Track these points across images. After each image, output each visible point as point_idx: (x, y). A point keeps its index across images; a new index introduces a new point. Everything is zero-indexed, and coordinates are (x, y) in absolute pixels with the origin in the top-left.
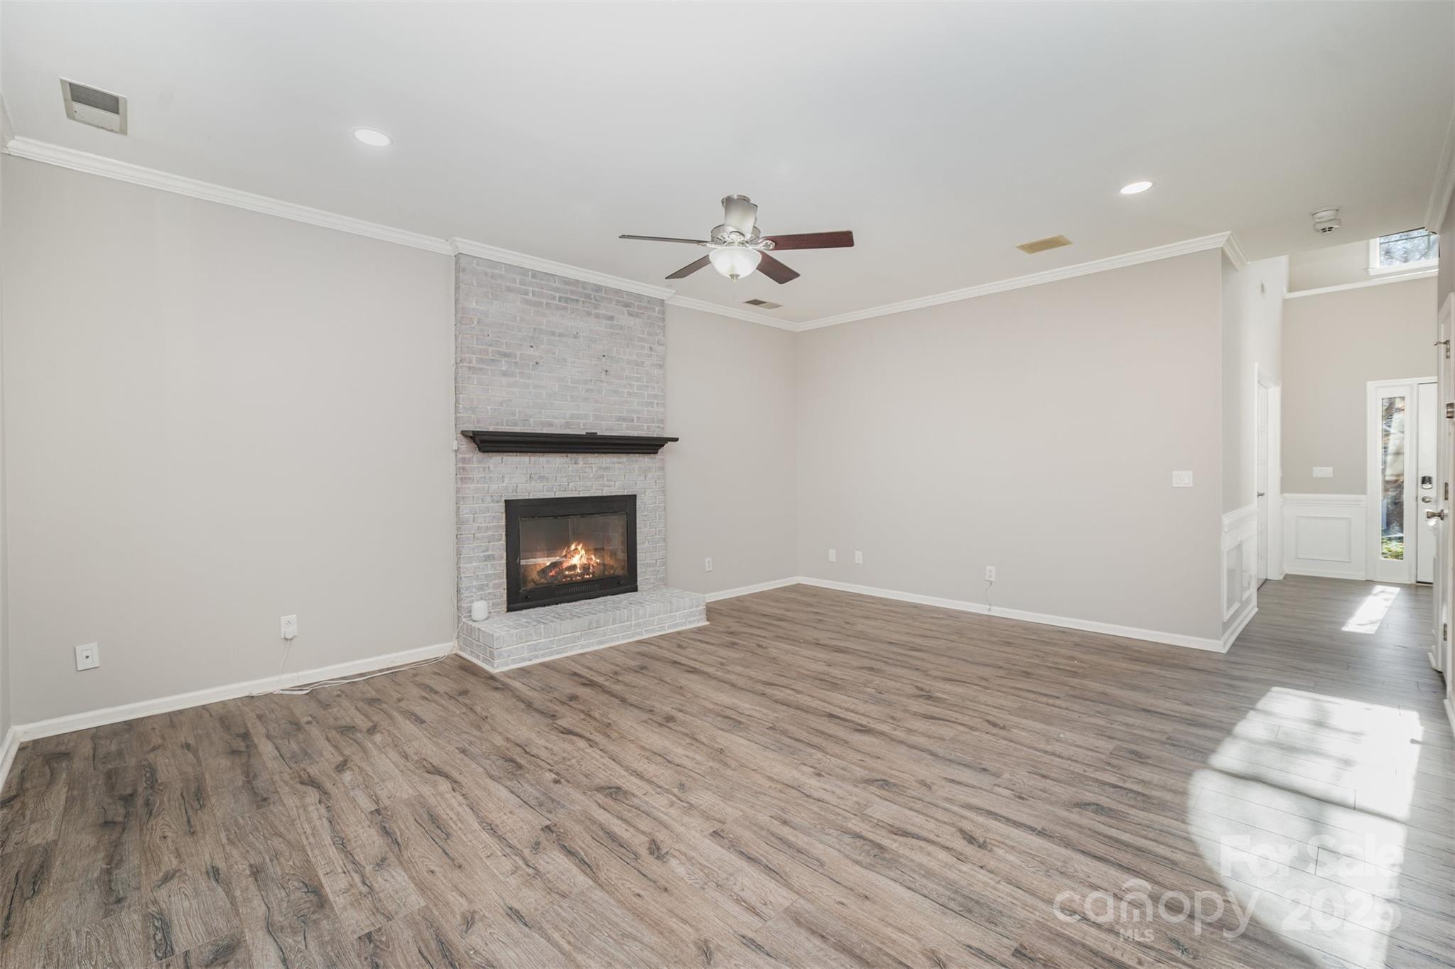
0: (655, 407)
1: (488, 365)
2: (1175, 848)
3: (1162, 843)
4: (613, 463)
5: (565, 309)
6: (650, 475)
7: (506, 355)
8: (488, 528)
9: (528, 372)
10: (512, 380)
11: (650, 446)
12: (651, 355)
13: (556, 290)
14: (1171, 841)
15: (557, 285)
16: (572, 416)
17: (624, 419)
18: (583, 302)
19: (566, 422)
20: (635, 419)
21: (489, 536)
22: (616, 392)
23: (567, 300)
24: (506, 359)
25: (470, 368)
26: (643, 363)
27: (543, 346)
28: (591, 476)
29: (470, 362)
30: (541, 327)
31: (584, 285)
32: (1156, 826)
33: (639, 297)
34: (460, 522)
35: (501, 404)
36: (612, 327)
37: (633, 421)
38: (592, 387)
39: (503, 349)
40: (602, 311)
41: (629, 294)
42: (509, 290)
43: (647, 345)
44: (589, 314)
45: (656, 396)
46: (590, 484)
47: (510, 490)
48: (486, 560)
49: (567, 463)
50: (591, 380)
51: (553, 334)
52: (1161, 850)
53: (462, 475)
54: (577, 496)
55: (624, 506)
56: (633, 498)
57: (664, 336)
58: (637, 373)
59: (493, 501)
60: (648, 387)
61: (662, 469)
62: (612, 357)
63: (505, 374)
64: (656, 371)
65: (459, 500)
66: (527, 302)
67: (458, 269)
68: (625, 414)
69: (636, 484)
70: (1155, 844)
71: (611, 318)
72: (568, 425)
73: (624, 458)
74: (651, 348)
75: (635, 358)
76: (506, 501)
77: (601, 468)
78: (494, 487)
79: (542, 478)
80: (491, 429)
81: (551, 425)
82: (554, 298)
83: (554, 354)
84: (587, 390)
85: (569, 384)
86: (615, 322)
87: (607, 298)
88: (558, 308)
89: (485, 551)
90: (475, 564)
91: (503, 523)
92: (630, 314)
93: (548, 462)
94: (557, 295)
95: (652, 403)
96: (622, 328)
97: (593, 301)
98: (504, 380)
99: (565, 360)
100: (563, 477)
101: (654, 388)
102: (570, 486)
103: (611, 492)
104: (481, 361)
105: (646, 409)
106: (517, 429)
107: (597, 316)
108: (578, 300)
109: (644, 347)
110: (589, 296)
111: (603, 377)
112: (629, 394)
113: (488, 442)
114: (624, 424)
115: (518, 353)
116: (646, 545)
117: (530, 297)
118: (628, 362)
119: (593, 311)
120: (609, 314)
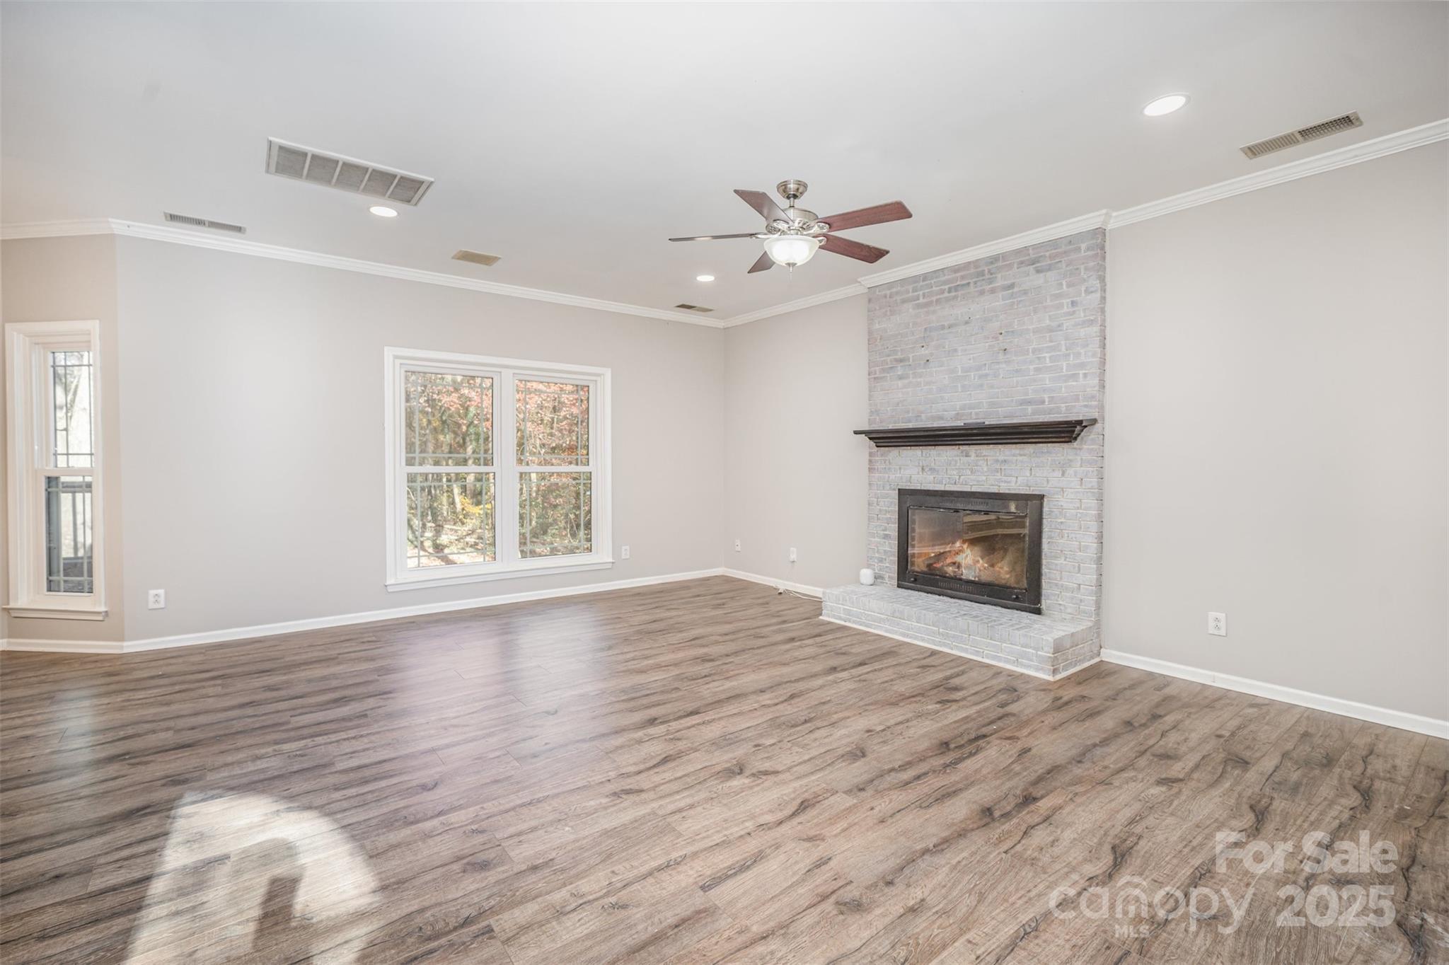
0: (1081, 380)
1: (888, 373)
2: (345, 799)
3: (357, 796)
4: (1014, 455)
5: (955, 298)
6: (1070, 471)
7: (901, 361)
9: (920, 371)
10: (906, 381)
12: (1074, 312)
13: (945, 283)
14: (354, 802)
17: (1029, 402)
18: (975, 283)
19: (958, 414)
20: (1047, 400)
21: (887, 519)
22: (1018, 371)
23: (956, 288)
24: (902, 364)
25: (875, 378)
27: (934, 343)
28: (985, 469)
29: (878, 372)
30: (932, 325)
31: (976, 263)
32: (373, 804)
33: (1054, 244)
34: (870, 505)
35: (899, 404)
36: (1012, 296)
37: (1043, 402)
38: (987, 371)
39: (899, 356)
41: (1034, 247)
42: (904, 301)
43: (1066, 301)
44: (982, 293)
45: (1082, 366)
46: (984, 478)
47: (904, 481)
48: (884, 538)
49: (958, 456)
50: (985, 364)
51: (943, 327)
52: (353, 791)
53: (871, 466)
54: (969, 490)
56: (1040, 498)
58: (1051, 341)
59: (891, 489)
60: (1069, 355)
62: (1013, 332)
63: (901, 378)
64: (1086, 332)
65: (870, 487)
66: (919, 306)
67: (870, 301)
68: (1031, 396)
69: (1048, 481)
70: (360, 792)
71: (1012, 286)
72: (958, 416)
73: (1029, 449)
74: (1073, 303)
76: (899, 492)
77: (997, 461)
78: (892, 477)
79: (935, 470)
81: (941, 418)
82: (942, 292)
83: (944, 348)
84: (981, 377)
85: (960, 374)
86: (1016, 290)
87: (1006, 265)
88: (948, 300)
89: (884, 530)
90: (877, 539)
91: (896, 508)
92: (1038, 271)
93: (939, 455)
94: (947, 287)
95: (1074, 377)
96: (1025, 292)
97: (987, 276)
98: (900, 383)
99: (956, 351)
100: (953, 470)
101: (1079, 354)
102: (961, 480)
103: (1009, 489)
104: (883, 370)
105: (1063, 385)
106: (911, 425)
107: (993, 291)
108: (969, 283)
109: (1061, 306)
110: (982, 274)
111: (1001, 356)
112: (1038, 370)
113: (885, 439)
114: (1030, 409)
115: (911, 356)
116: (1061, 561)
117: (921, 300)
118: (1035, 331)
119: (988, 287)
120: (1008, 282)
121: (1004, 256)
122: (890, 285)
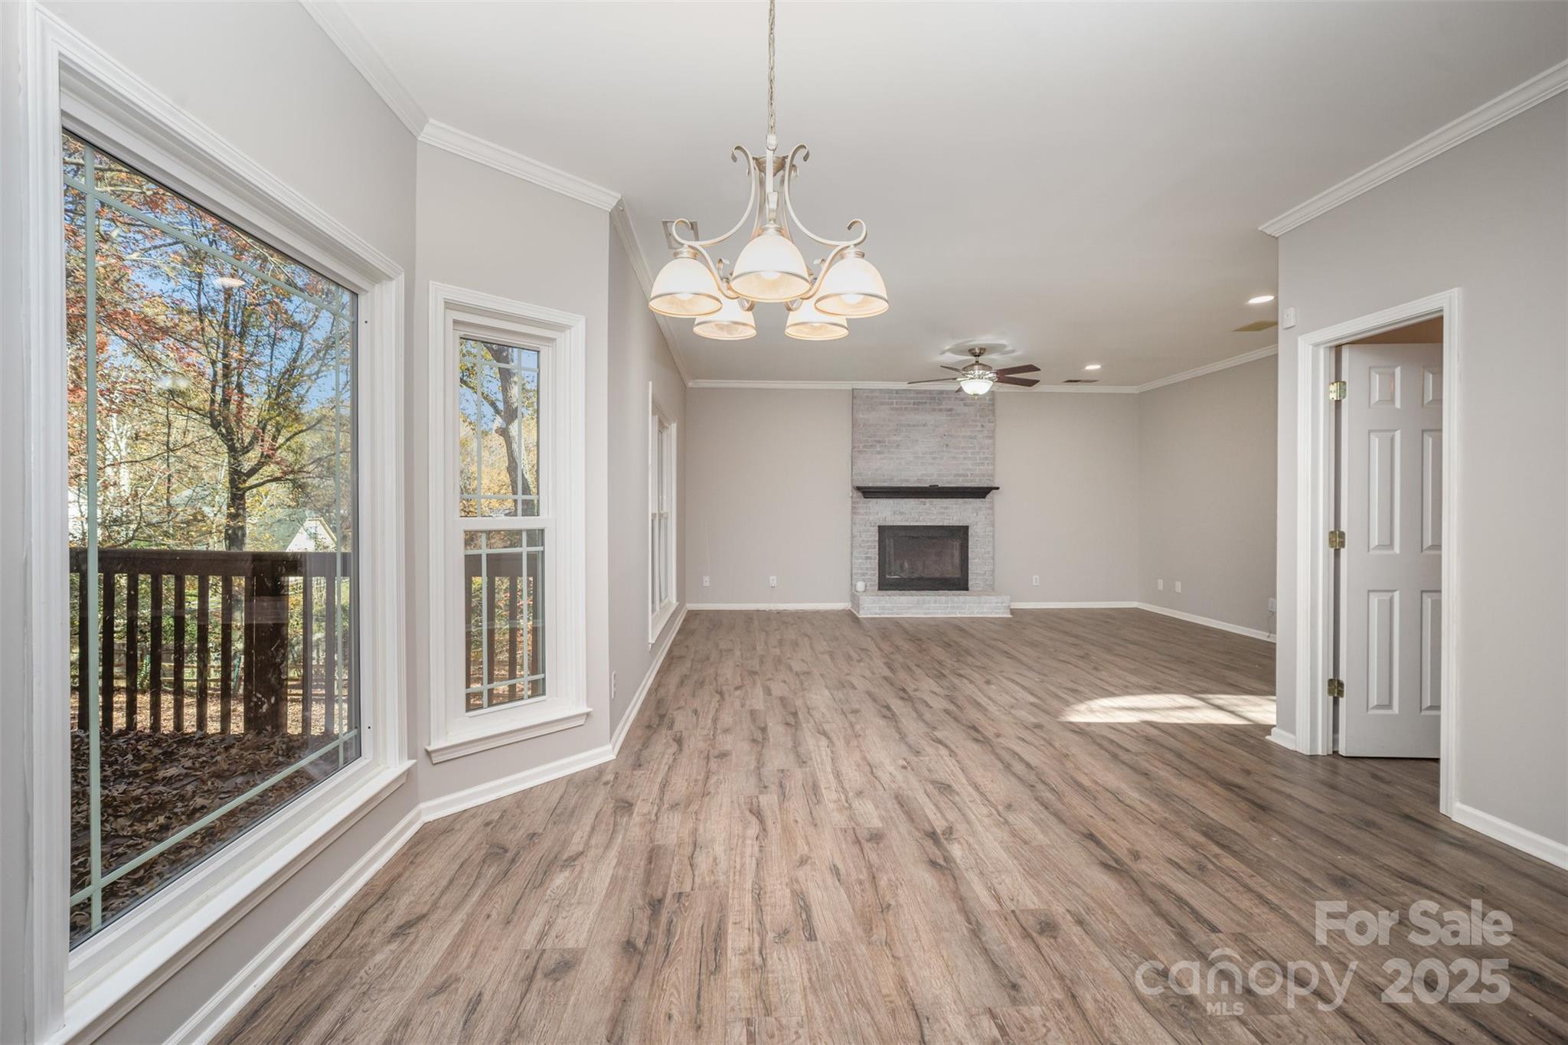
0: (986, 466)
1: (870, 448)
4: (952, 502)
5: (917, 409)
6: (981, 512)
7: (879, 442)
8: (868, 541)
9: (893, 450)
10: (883, 456)
11: (981, 492)
12: (983, 430)
13: (911, 398)
15: (911, 395)
16: (922, 475)
17: (960, 475)
18: (930, 403)
20: (969, 475)
21: (869, 546)
22: (954, 458)
23: (918, 403)
24: (880, 444)
25: (859, 452)
26: (975, 436)
27: (903, 434)
28: (937, 512)
29: (859, 447)
30: (902, 422)
31: (930, 392)
34: (853, 537)
35: (877, 470)
36: (951, 415)
37: (967, 476)
38: (936, 455)
39: (878, 438)
40: (942, 407)
42: (882, 404)
43: (979, 424)
44: (934, 410)
45: (986, 458)
46: (936, 517)
47: (882, 520)
48: (866, 560)
49: (919, 504)
50: (936, 451)
51: (909, 425)
53: (854, 511)
54: (925, 525)
55: (961, 533)
56: (966, 528)
57: (994, 416)
58: (971, 444)
59: (871, 525)
60: (980, 452)
61: (992, 508)
62: (951, 435)
63: (879, 453)
64: (987, 442)
65: (853, 523)
66: (892, 409)
67: (854, 397)
68: (961, 472)
69: (969, 518)
71: (951, 410)
72: (919, 480)
73: (960, 501)
74: (982, 426)
75: (969, 433)
76: (879, 527)
77: (944, 507)
78: (872, 518)
79: (901, 513)
80: (870, 485)
81: (907, 481)
82: (910, 403)
83: (910, 437)
84: (932, 458)
85: (920, 455)
86: (954, 412)
87: (948, 397)
88: (913, 409)
89: (866, 554)
90: (860, 561)
91: (877, 539)
92: (965, 405)
93: (906, 503)
94: (911, 401)
95: (982, 464)
96: (959, 415)
97: (937, 401)
98: (878, 456)
99: (917, 441)
100: (917, 512)
101: (985, 452)
102: (922, 519)
103: (950, 524)
104: (865, 446)
105: (978, 467)
106: (886, 485)
107: (941, 410)
109: (977, 426)
110: (934, 398)
111: (945, 449)
112: (965, 458)
113: (868, 492)
114: (961, 479)
115: (887, 439)
116: (977, 560)
117: (895, 406)
118: (963, 437)
119: (937, 407)
120: (949, 407)
121: (947, 392)
122: (872, 391)
